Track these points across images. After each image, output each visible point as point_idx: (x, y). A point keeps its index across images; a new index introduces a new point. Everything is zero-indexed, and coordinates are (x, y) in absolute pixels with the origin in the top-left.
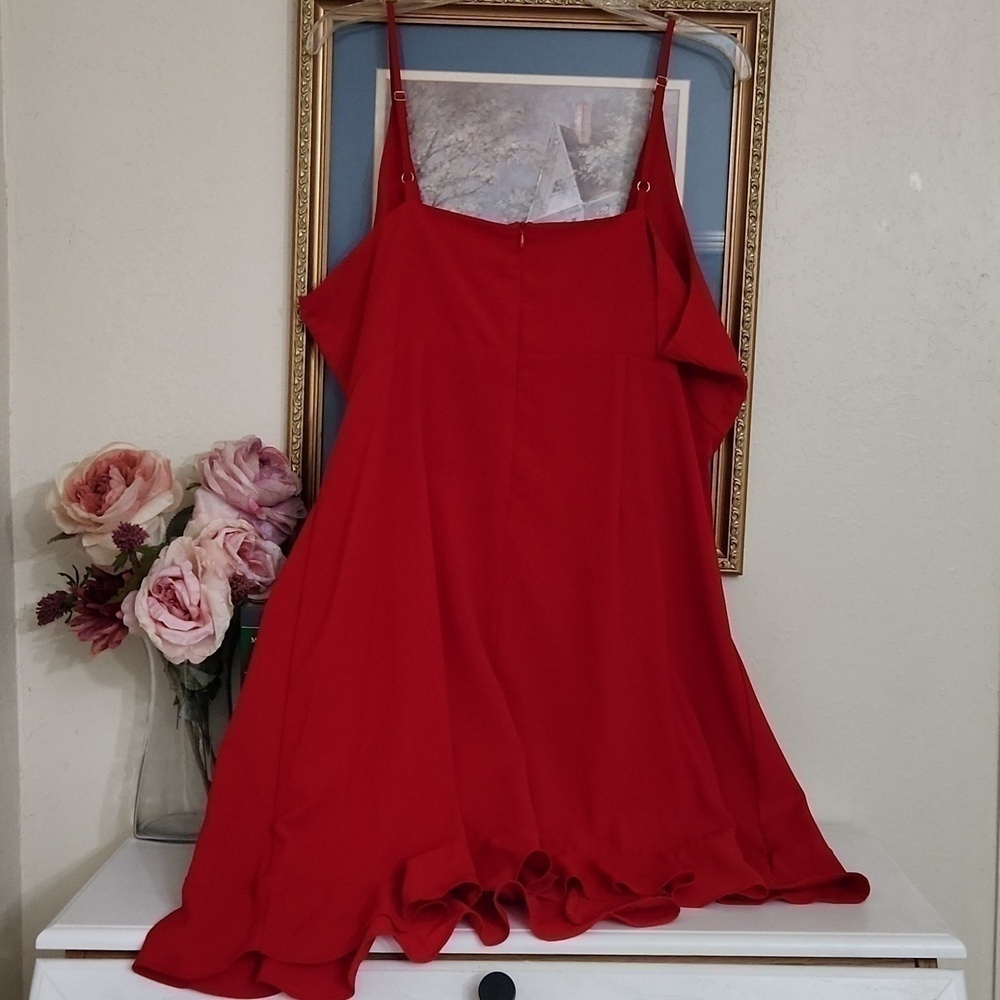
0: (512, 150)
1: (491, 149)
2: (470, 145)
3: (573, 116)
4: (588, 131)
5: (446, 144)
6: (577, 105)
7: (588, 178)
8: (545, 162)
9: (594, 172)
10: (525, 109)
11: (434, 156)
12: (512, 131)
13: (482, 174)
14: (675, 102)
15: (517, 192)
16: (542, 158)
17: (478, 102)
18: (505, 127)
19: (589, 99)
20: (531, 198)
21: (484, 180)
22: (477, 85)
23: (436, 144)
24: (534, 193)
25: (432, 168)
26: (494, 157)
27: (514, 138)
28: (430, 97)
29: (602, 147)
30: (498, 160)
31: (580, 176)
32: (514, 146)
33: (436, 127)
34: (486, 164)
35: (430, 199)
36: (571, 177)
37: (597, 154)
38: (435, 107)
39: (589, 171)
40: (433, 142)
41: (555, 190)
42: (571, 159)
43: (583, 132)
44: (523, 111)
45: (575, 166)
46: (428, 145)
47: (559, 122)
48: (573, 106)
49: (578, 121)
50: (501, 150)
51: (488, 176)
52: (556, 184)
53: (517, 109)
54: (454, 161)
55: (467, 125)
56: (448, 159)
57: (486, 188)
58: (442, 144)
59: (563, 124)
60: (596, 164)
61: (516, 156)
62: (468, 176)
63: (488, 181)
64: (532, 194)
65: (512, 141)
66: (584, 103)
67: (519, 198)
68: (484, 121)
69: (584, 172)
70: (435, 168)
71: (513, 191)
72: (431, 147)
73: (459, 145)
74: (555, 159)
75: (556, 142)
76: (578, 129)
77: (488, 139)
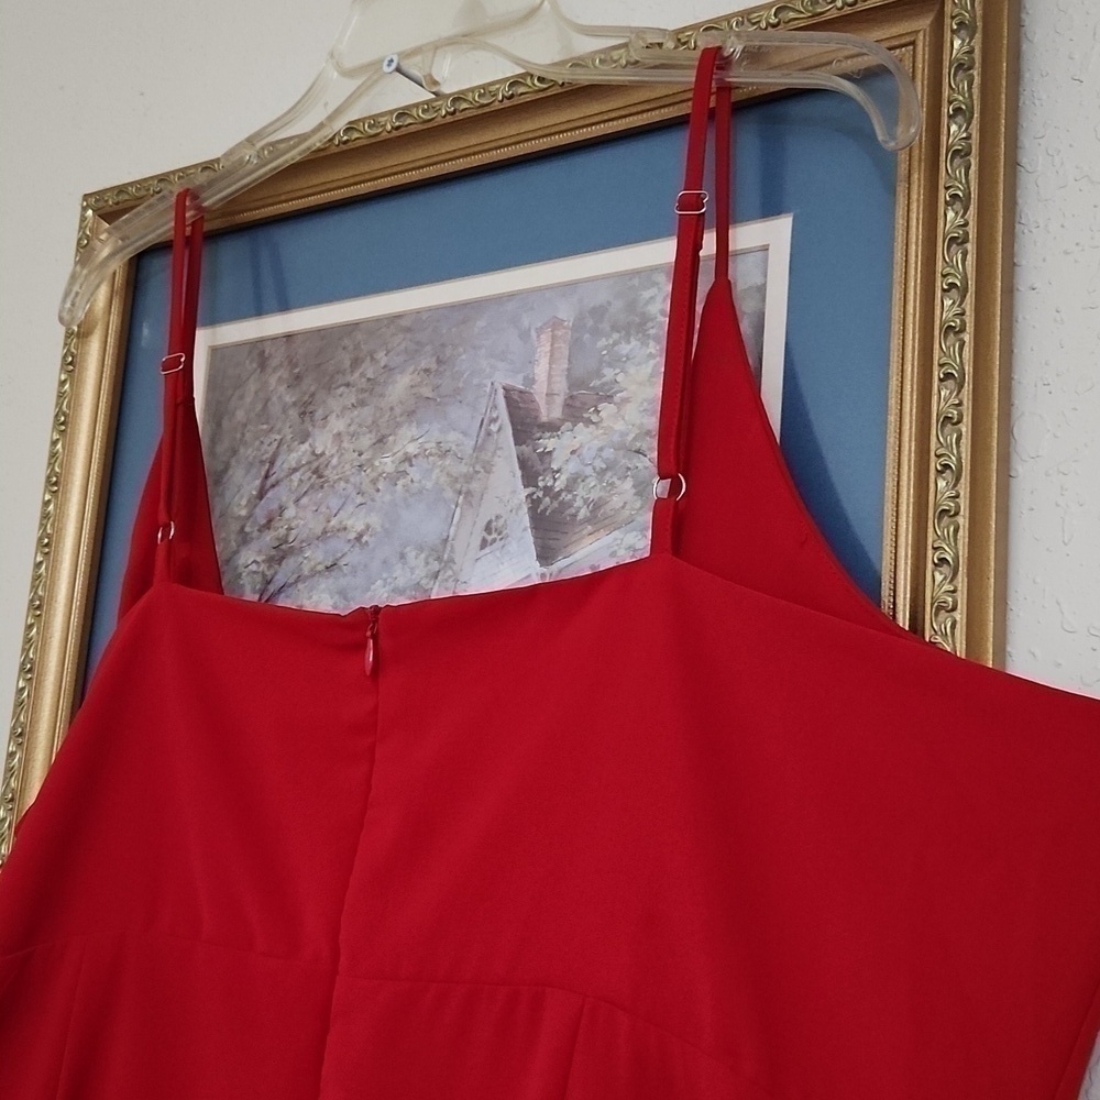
0: (408, 459)
1: (370, 461)
2: (334, 461)
3: (531, 362)
4: (561, 386)
5: (294, 465)
6: (540, 331)
7: (556, 504)
8: (469, 478)
9: (568, 489)
10: (439, 362)
11: (269, 495)
12: (411, 414)
13: (349, 523)
14: (759, 281)
15: (411, 554)
16: (463, 469)
17: (356, 363)
18: (398, 411)
19: (566, 313)
20: (436, 566)
21: (352, 536)
22: (354, 327)
23: (278, 463)
24: (441, 553)
25: (263, 521)
26: (374, 482)
27: (414, 431)
28: (275, 370)
29: (589, 422)
30: (380, 486)
31: (539, 500)
32: (412, 449)
33: (279, 433)
34: (359, 500)
35: (254, 591)
36: (519, 507)
37: (576, 444)
38: (282, 389)
39: (559, 485)
40: (272, 463)
41: (484, 544)
42: (523, 463)
43: (550, 395)
44: (434, 366)
45: (529, 475)
46: (263, 473)
47: (503, 378)
48: (533, 333)
49: (541, 370)
50: (387, 463)
51: (360, 527)
52: (488, 529)
53: (423, 365)
54: (304, 501)
55: (332, 418)
56: (294, 498)
57: (354, 557)
58: (286, 466)
59: (510, 382)
60: (572, 467)
61: (414, 473)
62: (325, 532)
63: (359, 538)
64: (439, 559)
65: (407, 440)
66: (556, 324)
67: (412, 570)
68: (362, 403)
69: (547, 490)
70: (270, 521)
71: (402, 556)
72: (267, 477)
73: (315, 465)
74: (488, 468)
75: (494, 428)
76: (539, 391)
77: (366, 441)
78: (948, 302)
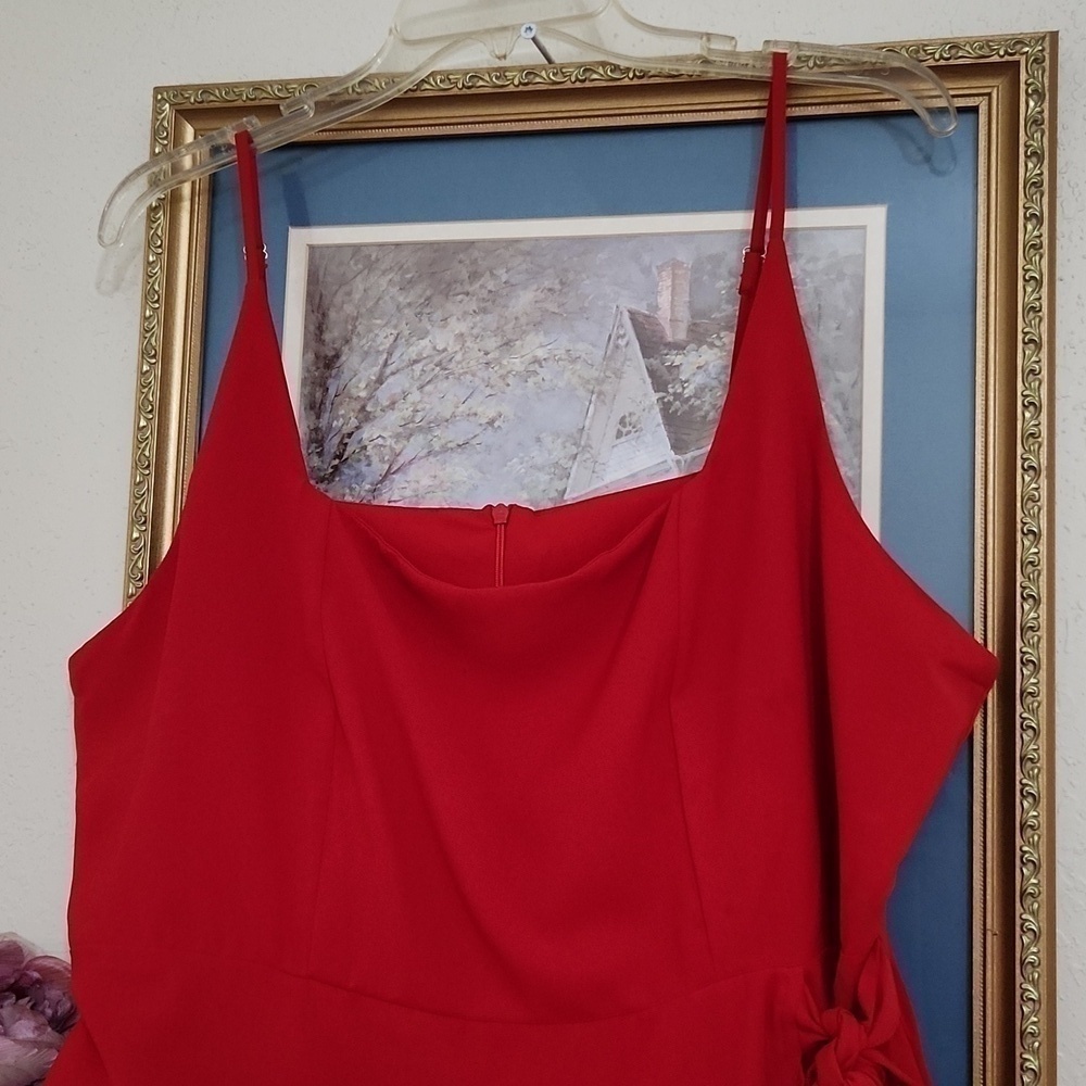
0: (536, 361)
1: (498, 361)
2: (458, 357)
3: (655, 293)
4: (684, 315)
5: (414, 357)
6: (661, 269)
7: (686, 407)
8: (599, 381)
9: (696, 396)
10: (562, 283)
11: (391, 380)
12: (537, 325)
13: (480, 410)
14: (860, 251)
15: (547, 439)
16: (596, 374)
17: (474, 276)
18: (523, 320)
19: (685, 256)
20: (574, 450)
21: (484, 421)
22: (471, 244)
23: (396, 355)
24: (578, 441)
25: (386, 403)
26: (503, 377)
27: (541, 338)
28: (384, 273)
29: (712, 345)
30: (510, 380)
31: (669, 403)
32: (541, 353)
33: (395, 327)
34: (488, 391)
35: (382, 461)
36: (651, 407)
37: (701, 361)
38: (394, 290)
39: (687, 393)
40: (390, 354)
41: (619, 435)
42: (652, 373)
43: (673, 321)
44: (558, 287)
45: (659, 383)
46: (381, 362)
47: (627, 303)
48: (654, 270)
49: (664, 299)
50: (516, 363)
51: (492, 414)
52: (622, 422)
53: (547, 284)
54: (428, 388)
55: (452, 321)
56: (417, 384)
57: (488, 437)
58: (405, 357)
59: (634, 307)
60: (699, 379)
61: (544, 373)
62: (454, 415)
63: (491, 423)
64: (576, 444)
65: (534, 345)
66: (676, 265)
67: (550, 451)
68: (484, 311)
69: (677, 396)
70: (393, 403)
71: (538, 440)
72: (386, 364)
73: (437, 359)
74: (618, 374)
75: (622, 342)
76: (664, 315)
77: (492, 343)
78: (1029, 289)
